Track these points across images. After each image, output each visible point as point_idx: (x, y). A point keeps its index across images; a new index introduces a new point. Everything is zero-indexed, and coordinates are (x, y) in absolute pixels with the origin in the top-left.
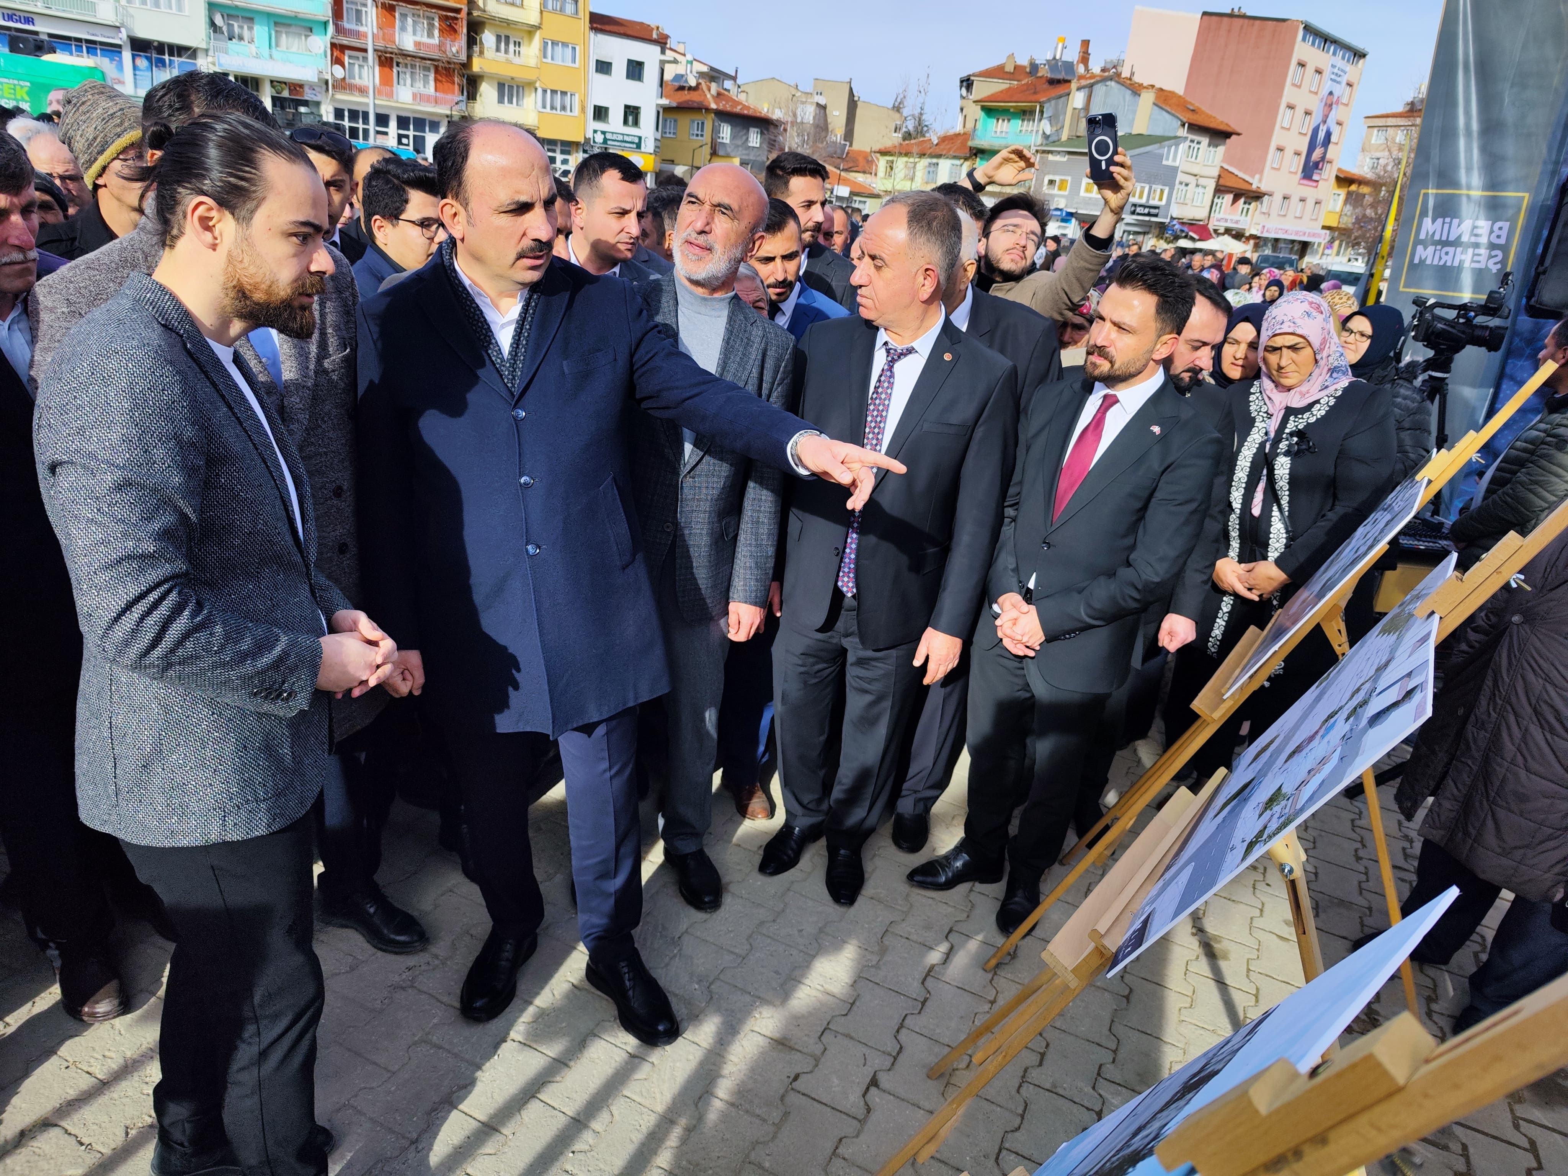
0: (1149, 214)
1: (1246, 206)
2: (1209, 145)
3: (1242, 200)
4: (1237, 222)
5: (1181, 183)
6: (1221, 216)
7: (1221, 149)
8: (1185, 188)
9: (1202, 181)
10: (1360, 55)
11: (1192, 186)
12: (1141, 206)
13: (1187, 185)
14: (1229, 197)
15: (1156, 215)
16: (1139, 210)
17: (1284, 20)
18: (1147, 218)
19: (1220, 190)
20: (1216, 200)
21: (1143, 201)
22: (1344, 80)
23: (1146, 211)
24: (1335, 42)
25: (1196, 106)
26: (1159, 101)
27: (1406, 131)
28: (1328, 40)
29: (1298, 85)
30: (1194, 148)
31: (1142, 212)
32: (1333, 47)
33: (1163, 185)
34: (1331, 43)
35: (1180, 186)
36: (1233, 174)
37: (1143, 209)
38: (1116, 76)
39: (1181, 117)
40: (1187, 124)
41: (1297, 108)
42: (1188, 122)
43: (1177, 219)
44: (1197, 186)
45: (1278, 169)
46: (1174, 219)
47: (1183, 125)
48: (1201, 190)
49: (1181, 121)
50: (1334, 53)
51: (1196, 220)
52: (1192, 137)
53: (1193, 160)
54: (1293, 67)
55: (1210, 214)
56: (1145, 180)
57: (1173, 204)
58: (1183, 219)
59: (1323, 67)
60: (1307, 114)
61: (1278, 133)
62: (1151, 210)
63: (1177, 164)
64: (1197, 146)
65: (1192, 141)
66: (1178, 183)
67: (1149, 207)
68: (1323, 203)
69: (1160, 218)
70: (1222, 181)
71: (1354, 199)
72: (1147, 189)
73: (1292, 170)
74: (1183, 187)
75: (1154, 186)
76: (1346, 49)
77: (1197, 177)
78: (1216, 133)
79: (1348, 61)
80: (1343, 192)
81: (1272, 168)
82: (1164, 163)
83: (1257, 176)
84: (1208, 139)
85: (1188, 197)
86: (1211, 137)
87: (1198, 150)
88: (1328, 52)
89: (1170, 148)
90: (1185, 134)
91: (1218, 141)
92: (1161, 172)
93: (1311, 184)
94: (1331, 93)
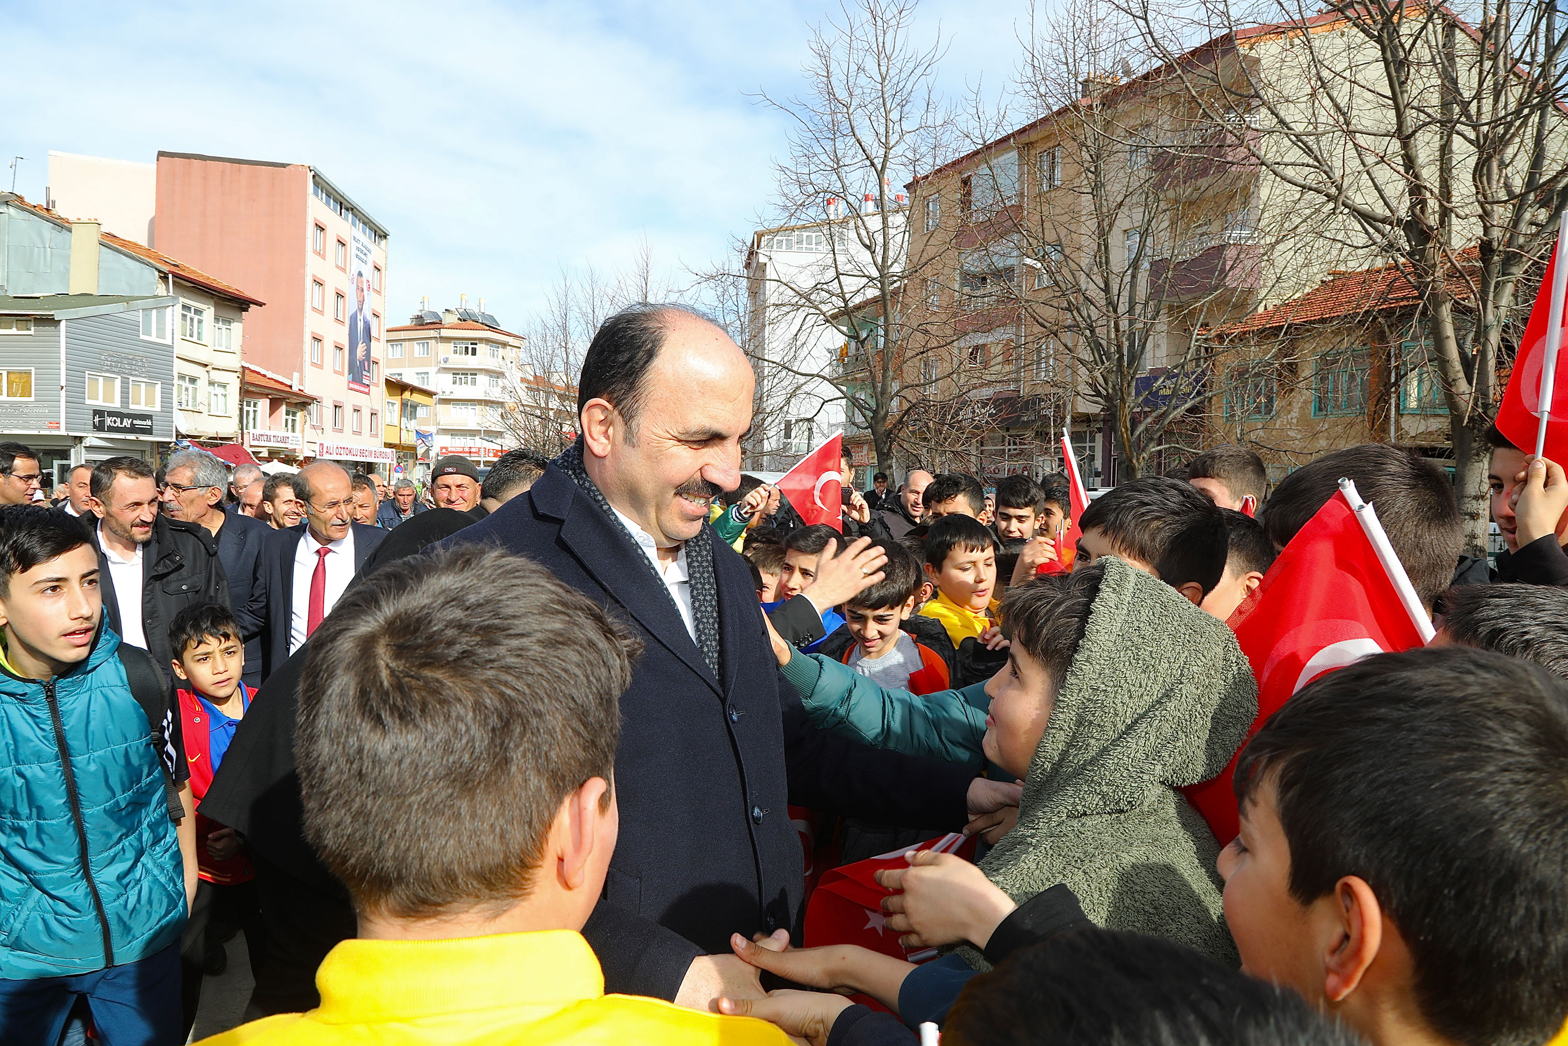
0: (133, 430)
1: (290, 417)
2: (217, 319)
3: (284, 408)
4: (284, 440)
5: (182, 377)
6: (258, 431)
7: (237, 327)
8: (190, 386)
9: (217, 376)
10: (381, 235)
11: (202, 383)
12: (111, 414)
13: (193, 380)
14: (263, 404)
15: (149, 431)
16: (109, 421)
17: (283, 166)
18: (132, 437)
19: (249, 391)
20: (246, 408)
21: (116, 404)
22: (370, 259)
23: (127, 423)
24: (351, 209)
25: (179, 262)
26: (110, 242)
27: (423, 344)
28: (344, 205)
29: (321, 254)
30: (192, 319)
31: (118, 424)
32: (350, 216)
33: (150, 377)
34: (347, 209)
35: (181, 382)
36: (258, 373)
37: (118, 420)
38: (14, 198)
39: (159, 265)
40: (170, 276)
41: (327, 285)
42: (172, 273)
43: (189, 436)
44: (211, 383)
45: (320, 366)
46: (184, 437)
47: (164, 278)
48: (219, 391)
49: (160, 271)
50: (354, 224)
51: (221, 439)
52: (182, 299)
53: (195, 339)
54: (310, 227)
55: (242, 429)
56: (111, 366)
57: (175, 411)
58: (199, 437)
59: (346, 238)
60: (339, 295)
61: (309, 316)
62: (135, 422)
63: (168, 341)
64: (196, 318)
65: (185, 307)
66: (176, 375)
67: (129, 416)
68: (379, 414)
69: (157, 435)
70: (249, 378)
71: (409, 410)
72: (118, 383)
73: (337, 369)
74: (186, 384)
75: (131, 378)
76: (364, 223)
77: (208, 368)
78: (224, 299)
79: (370, 238)
80: (397, 400)
81: (313, 364)
82: (142, 337)
83: (296, 375)
84: (213, 309)
85: (198, 400)
86: (216, 305)
87: (200, 322)
88: (346, 219)
89: (146, 312)
90: (171, 294)
91: (229, 314)
92: (141, 353)
93: (362, 389)
94: (360, 274)
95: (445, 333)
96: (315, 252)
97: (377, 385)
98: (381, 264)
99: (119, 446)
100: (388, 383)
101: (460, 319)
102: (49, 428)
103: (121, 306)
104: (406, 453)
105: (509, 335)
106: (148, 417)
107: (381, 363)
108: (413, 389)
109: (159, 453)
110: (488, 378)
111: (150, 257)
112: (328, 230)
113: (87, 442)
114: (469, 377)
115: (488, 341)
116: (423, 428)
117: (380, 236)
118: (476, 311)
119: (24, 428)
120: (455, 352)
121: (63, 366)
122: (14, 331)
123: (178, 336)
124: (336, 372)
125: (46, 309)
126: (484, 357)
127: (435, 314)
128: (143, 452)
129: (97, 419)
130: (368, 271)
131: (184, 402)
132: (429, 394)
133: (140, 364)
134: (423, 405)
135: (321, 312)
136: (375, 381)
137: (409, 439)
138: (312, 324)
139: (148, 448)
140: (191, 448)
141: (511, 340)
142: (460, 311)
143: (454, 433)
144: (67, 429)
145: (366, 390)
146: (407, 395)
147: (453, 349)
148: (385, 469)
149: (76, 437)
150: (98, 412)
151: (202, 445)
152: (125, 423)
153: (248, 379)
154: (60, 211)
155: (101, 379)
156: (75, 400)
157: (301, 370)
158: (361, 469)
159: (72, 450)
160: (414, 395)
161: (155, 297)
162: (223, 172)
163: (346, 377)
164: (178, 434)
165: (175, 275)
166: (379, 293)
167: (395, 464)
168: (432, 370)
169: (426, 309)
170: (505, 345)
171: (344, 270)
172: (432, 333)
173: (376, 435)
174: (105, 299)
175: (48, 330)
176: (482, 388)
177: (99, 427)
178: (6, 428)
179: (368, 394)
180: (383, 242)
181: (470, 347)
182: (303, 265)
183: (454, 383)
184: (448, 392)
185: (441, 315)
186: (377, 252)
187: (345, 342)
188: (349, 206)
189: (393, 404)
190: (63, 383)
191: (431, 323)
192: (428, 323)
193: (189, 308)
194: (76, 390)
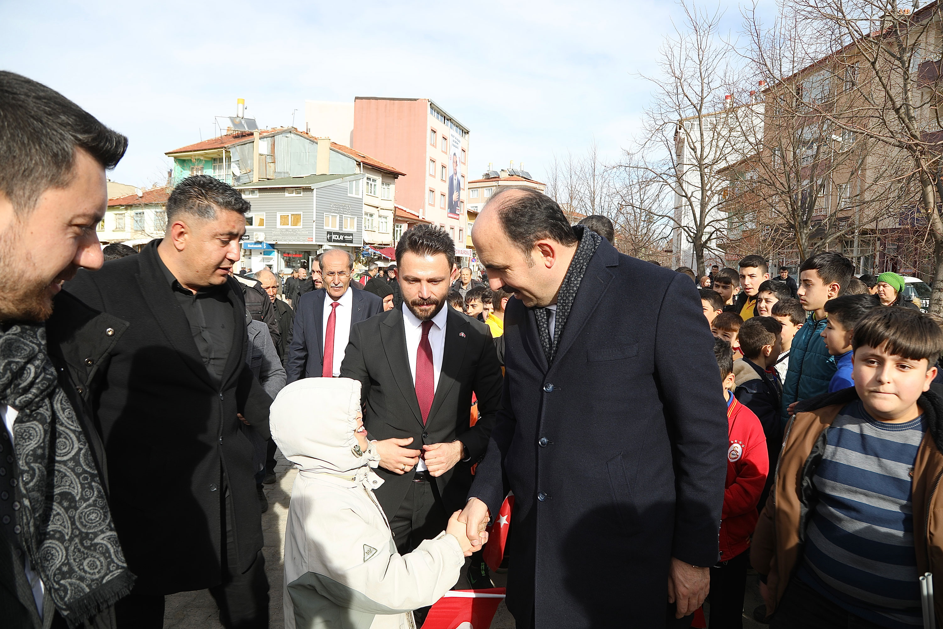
0: (344, 241)
2: (383, 184)
5: (366, 214)
7: (392, 187)
8: (370, 218)
9: (382, 213)
11: (376, 217)
12: (335, 233)
13: (371, 215)
14: (405, 226)
15: (351, 242)
16: (334, 237)
17: (415, 100)
18: (344, 244)
19: (398, 220)
20: (396, 229)
21: (336, 229)
22: (460, 146)
23: (342, 238)
24: (450, 120)
25: (365, 155)
26: (335, 148)
27: (488, 190)
28: (446, 118)
29: (434, 146)
30: (371, 184)
31: (338, 238)
32: (449, 123)
33: (352, 215)
34: (448, 120)
35: (366, 216)
36: (402, 210)
37: (338, 236)
38: (293, 129)
39: (356, 159)
40: (362, 163)
41: (437, 162)
42: (362, 162)
43: (369, 244)
44: (380, 216)
45: (433, 205)
46: (367, 244)
47: (359, 165)
48: (384, 220)
49: (357, 161)
50: (451, 127)
51: (384, 245)
52: (368, 175)
53: (372, 194)
54: (429, 132)
55: (394, 240)
56: (335, 210)
57: (363, 231)
58: (374, 244)
59: (447, 136)
60: (443, 167)
61: (428, 178)
62: (345, 237)
63: (360, 196)
64: (373, 183)
65: (368, 179)
66: (364, 213)
67: (343, 234)
68: (464, 230)
69: (355, 244)
70: (399, 213)
72: (338, 218)
73: (442, 206)
74: (368, 217)
75: (344, 215)
76: (457, 126)
77: (378, 209)
78: (386, 173)
79: (460, 134)
81: (430, 204)
82: (349, 195)
83: (421, 210)
84: (381, 178)
85: (374, 225)
86: (383, 176)
87: (375, 185)
88: (447, 125)
89: (350, 182)
90: (362, 172)
91: (388, 181)
92: (348, 203)
93: (455, 217)
94: (455, 154)
95: (500, 183)
96: (431, 144)
97: (463, 214)
98: (465, 148)
100: (469, 212)
101: (509, 175)
102: (308, 241)
103: (340, 180)
105: (537, 183)
106: (352, 235)
107: (465, 203)
109: (356, 252)
111: (352, 154)
112: (438, 132)
113: (324, 248)
117: (465, 133)
118: (519, 170)
119: (298, 241)
121: (315, 211)
122: (294, 195)
123: (365, 193)
124: (441, 208)
125: (307, 184)
127: (496, 172)
129: (329, 236)
130: (459, 152)
131: (367, 227)
133: (347, 208)
135: (434, 177)
136: (462, 212)
138: (430, 183)
140: (370, 250)
141: (537, 186)
142: (510, 170)
144: (316, 241)
145: (457, 217)
148: (466, 260)
149: (319, 245)
150: (329, 233)
151: (375, 248)
152: (341, 238)
153: (397, 214)
154: (312, 134)
155: (330, 216)
156: (319, 227)
157: (423, 208)
161: (355, 174)
162: (386, 105)
163: (447, 210)
164: (364, 243)
165: (364, 163)
166: (464, 164)
167: (472, 257)
169: (491, 170)
171: (446, 153)
172: (494, 183)
173: (462, 242)
174: (333, 177)
175: (309, 193)
177: (330, 240)
178: (290, 241)
179: (458, 219)
180: (467, 135)
182: (425, 152)
185: (499, 173)
186: (464, 141)
187: (446, 192)
188: (449, 118)
190: (315, 219)
191: (493, 178)
192: (491, 178)
193: (370, 179)
194: (320, 222)
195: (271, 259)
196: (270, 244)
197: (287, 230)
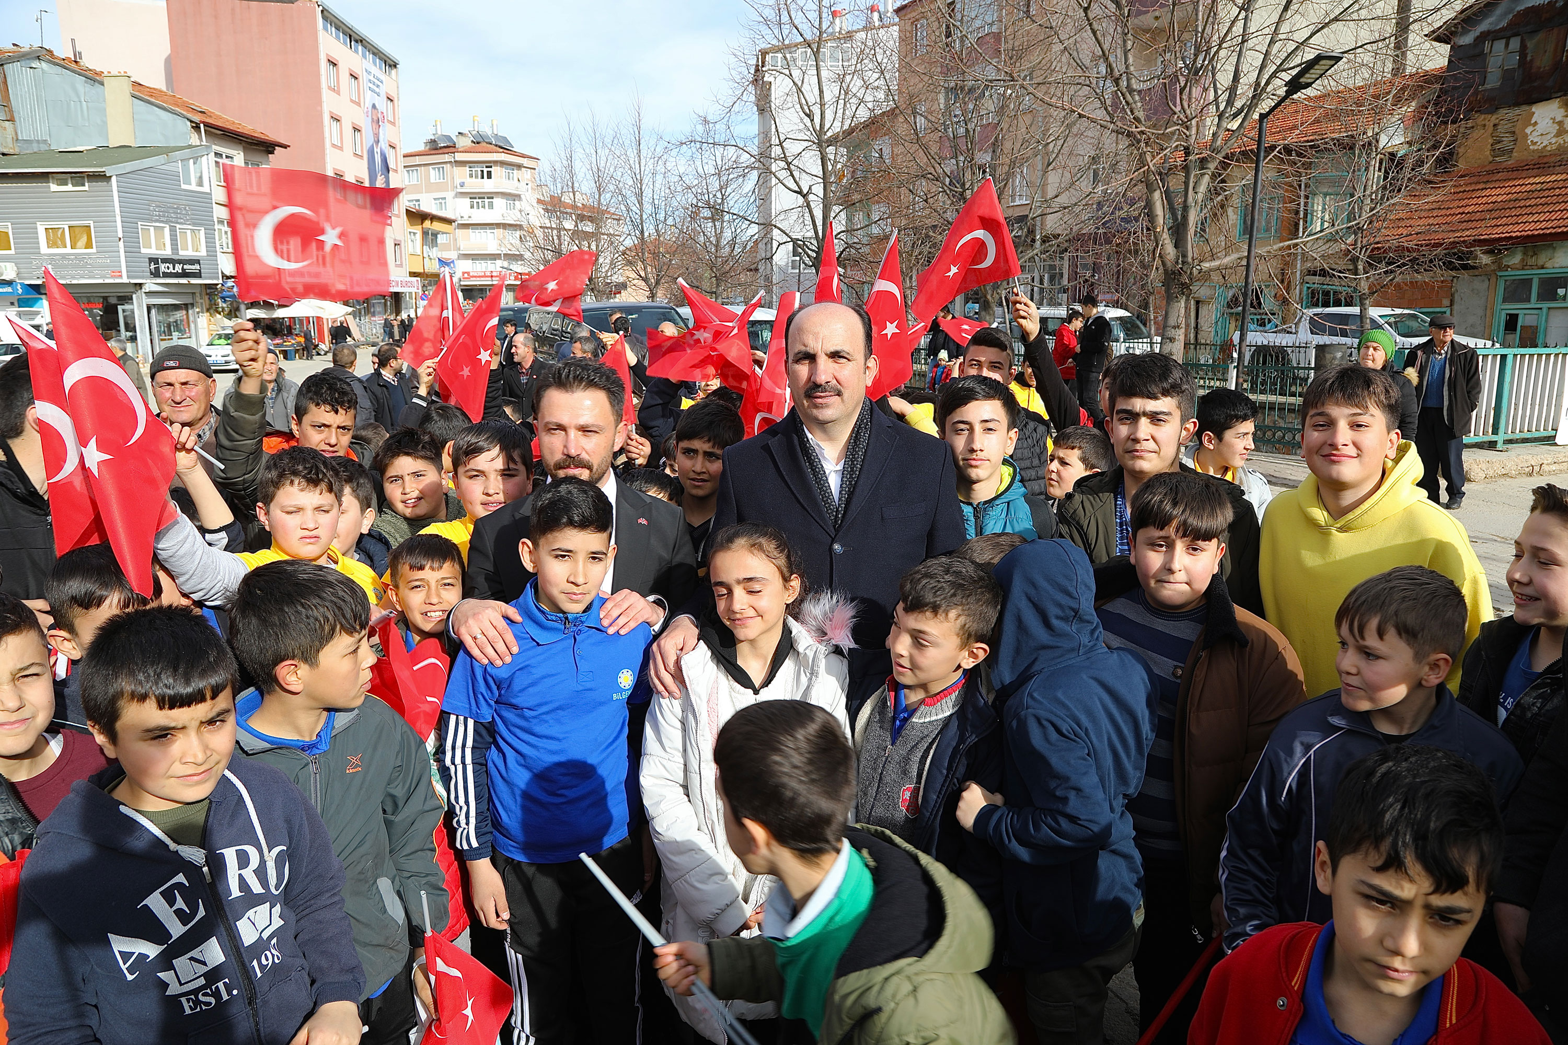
0: (184, 274)
2: (247, 162)
5: (221, 222)
12: (165, 261)
15: (198, 275)
16: (163, 267)
18: (184, 281)
21: (167, 252)
22: (382, 91)
24: (361, 41)
25: (204, 108)
26: (142, 93)
27: (439, 169)
28: (354, 38)
29: (336, 90)
31: (171, 270)
32: (360, 48)
33: (194, 224)
34: (356, 41)
35: (220, 227)
37: (171, 266)
38: (44, 52)
39: (190, 116)
40: (202, 125)
41: (343, 121)
42: (203, 122)
46: (228, 278)
47: (196, 127)
49: (191, 122)
50: (364, 56)
52: (214, 147)
54: (323, 64)
56: (159, 216)
57: (219, 254)
59: (357, 71)
60: (356, 129)
61: (329, 151)
62: (185, 267)
63: (206, 189)
65: (218, 155)
66: (216, 220)
67: (180, 262)
68: (402, 245)
69: (206, 278)
71: (430, 238)
72: (167, 231)
75: (178, 226)
76: (374, 54)
78: (251, 144)
79: (380, 68)
80: (418, 230)
82: (184, 187)
84: (242, 154)
86: (245, 150)
88: (356, 51)
89: (185, 163)
90: (204, 143)
91: (257, 158)
92: (184, 202)
94: (374, 106)
95: (459, 157)
96: (330, 88)
97: (398, 216)
98: (393, 95)
99: (173, 290)
100: (409, 212)
101: (473, 142)
102: (112, 277)
103: (162, 158)
104: (432, 280)
105: (523, 156)
106: (198, 261)
108: (433, 218)
109: (207, 294)
110: (505, 201)
111: (179, 107)
112: (340, 65)
113: (147, 288)
114: (487, 201)
115: (502, 163)
116: (445, 255)
117: (390, 66)
118: (489, 133)
119: (90, 278)
120: (471, 176)
121: (118, 219)
122: (69, 187)
123: (214, 182)
125: (96, 166)
126: (500, 180)
127: (449, 138)
128: (193, 293)
129: (153, 266)
130: (382, 104)
131: (225, 245)
132: (449, 221)
133: (184, 212)
134: (443, 233)
135: (341, 148)
136: (396, 212)
137: (432, 267)
138: (333, 160)
139: (197, 291)
141: (525, 162)
142: (474, 133)
143: (475, 257)
144: (128, 277)
146: (427, 224)
147: (468, 173)
148: (411, 298)
149: (136, 284)
150: (153, 260)
152: (177, 269)
154: (88, 62)
155: (152, 229)
156: (132, 250)
158: (389, 299)
159: (134, 296)
160: (434, 223)
161: (190, 147)
164: (224, 276)
165: (207, 125)
166: (393, 124)
167: (420, 292)
168: (449, 195)
169: (439, 133)
170: (519, 167)
171: (359, 104)
172: (447, 158)
173: (401, 266)
174: (146, 151)
175: (101, 185)
176: (499, 211)
177: (156, 274)
178: (74, 278)
179: (390, 225)
180: (394, 71)
181: (485, 170)
182: (320, 103)
183: (472, 207)
184: (466, 217)
185: (455, 139)
186: (389, 82)
188: (358, 38)
189: (415, 234)
190: (120, 235)
191: (444, 147)
192: (441, 148)
193: (221, 155)
194: (132, 242)
195: (37, 313)
196: (30, 285)
197: (63, 256)
